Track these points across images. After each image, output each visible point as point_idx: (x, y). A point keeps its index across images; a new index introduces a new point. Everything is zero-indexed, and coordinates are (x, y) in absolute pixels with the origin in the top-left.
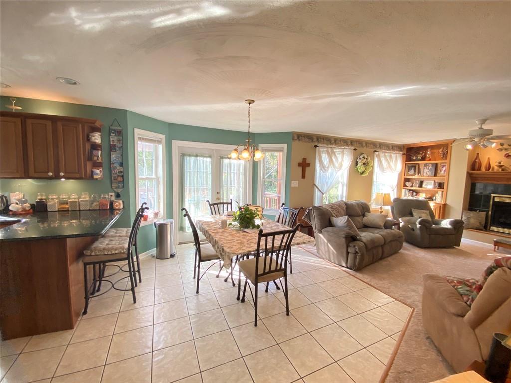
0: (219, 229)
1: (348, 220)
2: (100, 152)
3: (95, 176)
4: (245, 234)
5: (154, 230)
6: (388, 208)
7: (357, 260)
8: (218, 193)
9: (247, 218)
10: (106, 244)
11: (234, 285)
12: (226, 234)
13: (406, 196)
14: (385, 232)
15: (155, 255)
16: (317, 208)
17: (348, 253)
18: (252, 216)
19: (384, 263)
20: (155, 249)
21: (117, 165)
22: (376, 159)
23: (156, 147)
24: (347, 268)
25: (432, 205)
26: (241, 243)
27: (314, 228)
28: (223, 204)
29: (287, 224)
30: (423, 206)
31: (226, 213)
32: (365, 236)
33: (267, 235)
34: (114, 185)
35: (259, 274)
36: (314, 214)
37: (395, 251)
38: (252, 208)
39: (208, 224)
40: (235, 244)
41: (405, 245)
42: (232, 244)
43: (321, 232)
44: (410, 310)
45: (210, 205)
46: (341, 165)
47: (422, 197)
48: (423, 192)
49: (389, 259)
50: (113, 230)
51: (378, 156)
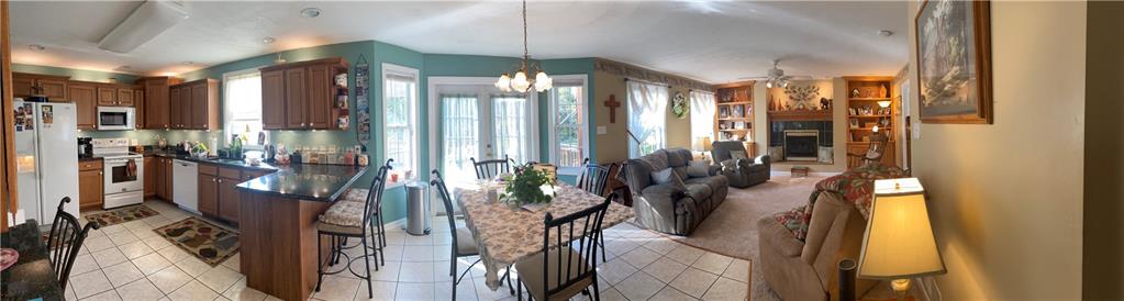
0: (486, 203)
1: (672, 173)
2: (346, 97)
3: (341, 126)
4: (525, 213)
5: (404, 195)
6: (708, 154)
7: (688, 222)
8: (489, 146)
9: (529, 186)
10: (341, 209)
11: (513, 292)
12: (495, 216)
13: (722, 139)
14: (711, 180)
15: (406, 226)
16: (634, 162)
17: (676, 216)
18: (539, 180)
19: (714, 215)
20: (405, 219)
21: (363, 112)
22: (692, 99)
23: (408, 86)
24: (677, 234)
25: (745, 144)
26: (518, 236)
27: (631, 190)
28: (497, 162)
29: (593, 188)
30: (738, 146)
31: (498, 177)
32: (693, 189)
33: (559, 222)
34: (361, 136)
35: (549, 289)
36: (631, 170)
37: (723, 199)
38: (538, 168)
39: (469, 195)
40: (507, 237)
41: (730, 189)
42: (502, 238)
43: (640, 194)
44: (748, 263)
45: (476, 164)
46: (656, 106)
47: (735, 138)
48: (736, 133)
49: (718, 209)
50: (356, 191)
51: (693, 96)
